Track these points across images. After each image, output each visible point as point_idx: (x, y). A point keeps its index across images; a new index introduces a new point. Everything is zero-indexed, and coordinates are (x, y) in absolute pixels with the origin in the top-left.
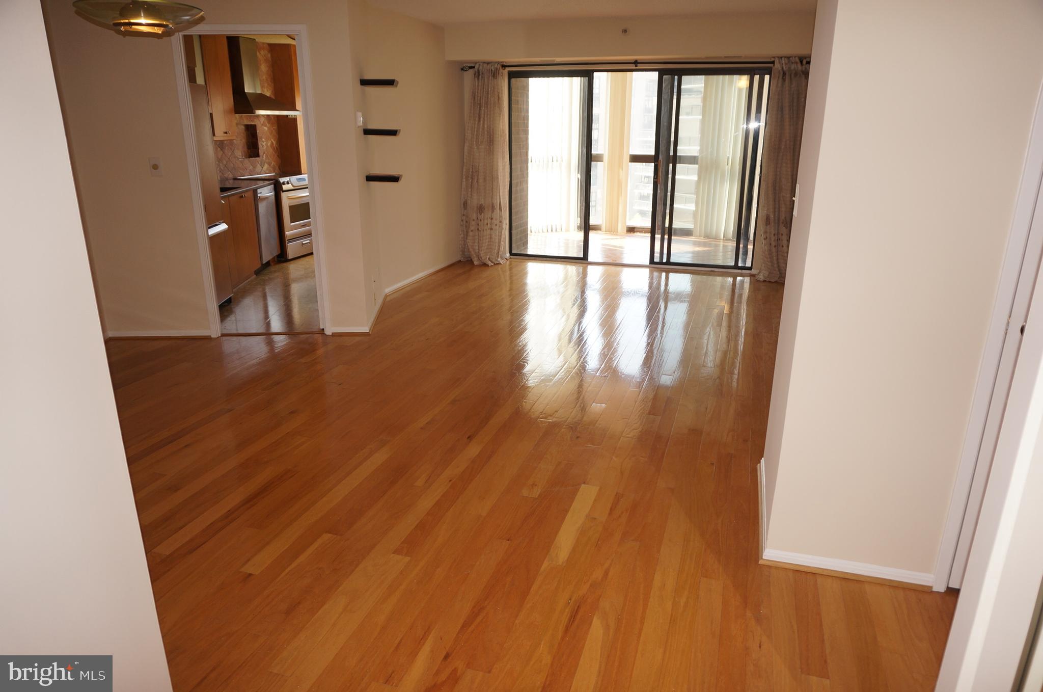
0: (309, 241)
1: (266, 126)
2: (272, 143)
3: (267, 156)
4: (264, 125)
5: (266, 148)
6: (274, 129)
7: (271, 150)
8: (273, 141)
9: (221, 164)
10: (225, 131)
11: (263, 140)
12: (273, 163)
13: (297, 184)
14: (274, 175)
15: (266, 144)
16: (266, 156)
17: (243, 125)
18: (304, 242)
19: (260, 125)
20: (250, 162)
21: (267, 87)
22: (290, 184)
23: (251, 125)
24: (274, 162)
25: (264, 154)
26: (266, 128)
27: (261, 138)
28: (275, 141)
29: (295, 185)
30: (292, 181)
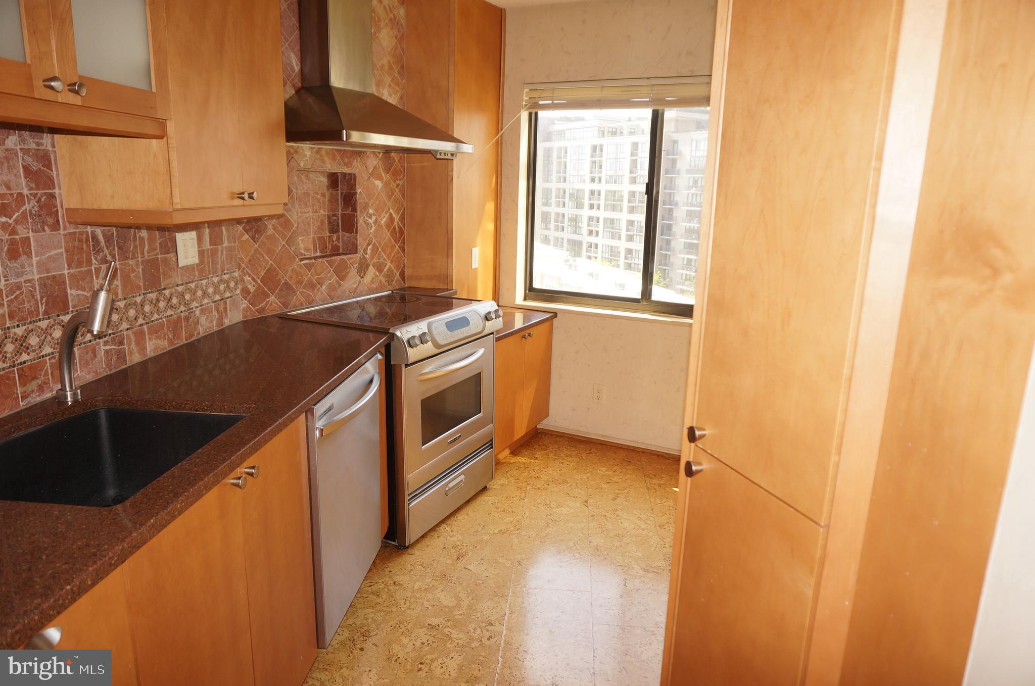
0: (462, 477)
1: (379, 178)
2: (391, 218)
3: (375, 249)
4: (374, 174)
5: (375, 231)
6: (398, 185)
7: (387, 235)
8: (394, 215)
9: (247, 278)
10: (238, 189)
11: (371, 211)
12: (389, 264)
13: (444, 336)
14: (388, 295)
15: (376, 222)
16: (372, 250)
17: (322, 173)
18: (451, 485)
19: (365, 177)
20: (331, 264)
21: (390, 85)
22: (430, 343)
23: (344, 175)
24: (391, 262)
25: (368, 245)
26: (378, 183)
27: (366, 207)
28: (397, 212)
29: (441, 342)
30: (435, 332)
